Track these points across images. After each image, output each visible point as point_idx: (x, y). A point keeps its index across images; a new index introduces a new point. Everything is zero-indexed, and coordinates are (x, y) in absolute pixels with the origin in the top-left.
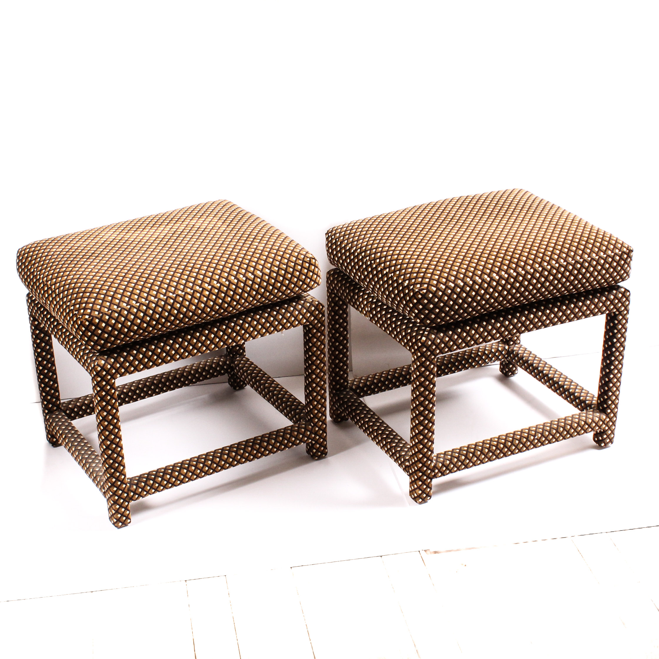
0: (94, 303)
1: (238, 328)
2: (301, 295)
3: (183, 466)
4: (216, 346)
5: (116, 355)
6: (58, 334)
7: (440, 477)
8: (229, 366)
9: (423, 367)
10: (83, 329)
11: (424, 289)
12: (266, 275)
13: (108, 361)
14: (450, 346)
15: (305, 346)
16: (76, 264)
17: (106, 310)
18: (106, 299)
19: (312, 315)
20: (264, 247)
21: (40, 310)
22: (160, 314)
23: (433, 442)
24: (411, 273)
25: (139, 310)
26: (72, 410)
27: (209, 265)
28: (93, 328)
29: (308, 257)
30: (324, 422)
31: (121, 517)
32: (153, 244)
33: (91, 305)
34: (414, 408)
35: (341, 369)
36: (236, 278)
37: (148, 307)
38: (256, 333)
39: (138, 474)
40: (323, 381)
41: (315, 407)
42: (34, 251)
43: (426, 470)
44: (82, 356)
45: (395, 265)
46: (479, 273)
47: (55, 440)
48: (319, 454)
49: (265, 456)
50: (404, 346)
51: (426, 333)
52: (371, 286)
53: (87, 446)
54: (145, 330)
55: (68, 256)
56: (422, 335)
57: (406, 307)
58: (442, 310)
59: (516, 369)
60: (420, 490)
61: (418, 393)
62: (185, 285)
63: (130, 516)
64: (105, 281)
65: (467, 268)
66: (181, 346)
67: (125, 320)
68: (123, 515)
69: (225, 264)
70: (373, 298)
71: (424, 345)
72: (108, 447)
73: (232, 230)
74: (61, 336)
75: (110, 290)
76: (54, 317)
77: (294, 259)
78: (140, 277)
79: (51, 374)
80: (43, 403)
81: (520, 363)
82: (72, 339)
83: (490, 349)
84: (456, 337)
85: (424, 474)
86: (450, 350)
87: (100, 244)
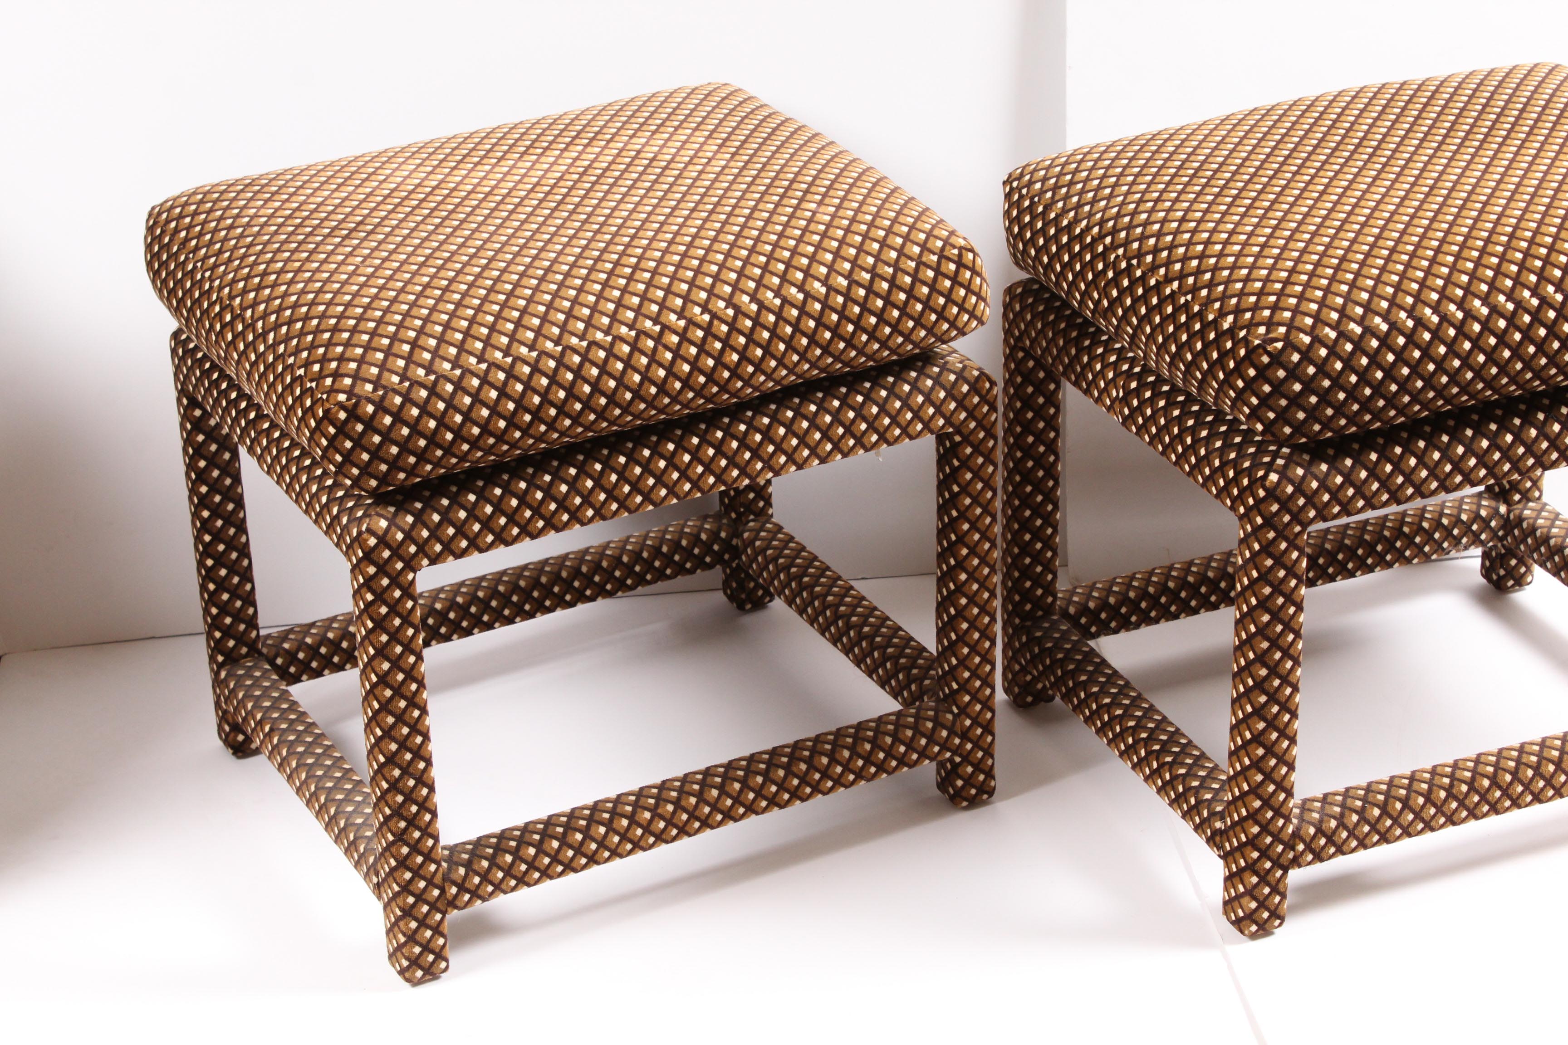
0: (361, 361)
1: (758, 437)
2: (931, 350)
3: (596, 817)
4: (695, 485)
5: (419, 505)
6: (260, 444)
7: (1309, 863)
8: (727, 545)
9: (1270, 555)
10: (332, 430)
11: (1277, 340)
12: (839, 292)
13: (398, 521)
14: (1345, 500)
15: (940, 493)
16: (311, 253)
17: (396, 379)
18: (395, 350)
19: (961, 405)
20: (834, 216)
21: (209, 377)
22: (545, 395)
23: (1291, 767)
24: (1241, 294)
25: (485, 381)
26: (291, 657)
27: (681, 261)
28: (360, 427)
29: (954, 247)
30: (987, 704)
31: (421, 953)
32: (526, 202)
33: (353, 365)
34: (1241, 670)
35: (1037, 558)
36: (753, 298)
37: (511, 374)
38: (806, 453)
39: (473, 836)
40: (988, 590)
41: (963, 662)
42: (196, 213)
43: (1272, 843)
44: (327, 507)
45: (1198, 272)
46: (1435, 296)
47: (241, 738)
48: (973, 791)
49: (824, 794)
50: (1217, 496)
51: (1280, 462)
52: (1129, 329)
53: (330, 757)
54: (501, 437)
55: (291, 229)
56: (1270, 467)
57: (1226, 387)
58: (1325, 397)
59: (1529, 570)
60: (1255, 898)
61: (1253, 629)
62: (613, 317)
63: (448, 952)
64: (394, 301)
65: (1400, 282)
66: (599, 484)
67: (446, 409)
68: (427, 948)
69: (725, 260)
70: (1133, 362)
71: (1272, 494)
72: (391, 760)
73: (744, 168)
74: (267, 449)
75: (406, 324)
76: (249, 398)
77: (917, 250)
78: (491, 290)
79: (234, 555)
80: (210, 635)
81: (1541, 555)
82: (298, 457)
83: (1455, 512)
84: (1363, 474)
85: (1265, 854)
86: (1346, 511)
87: (380, 199)
